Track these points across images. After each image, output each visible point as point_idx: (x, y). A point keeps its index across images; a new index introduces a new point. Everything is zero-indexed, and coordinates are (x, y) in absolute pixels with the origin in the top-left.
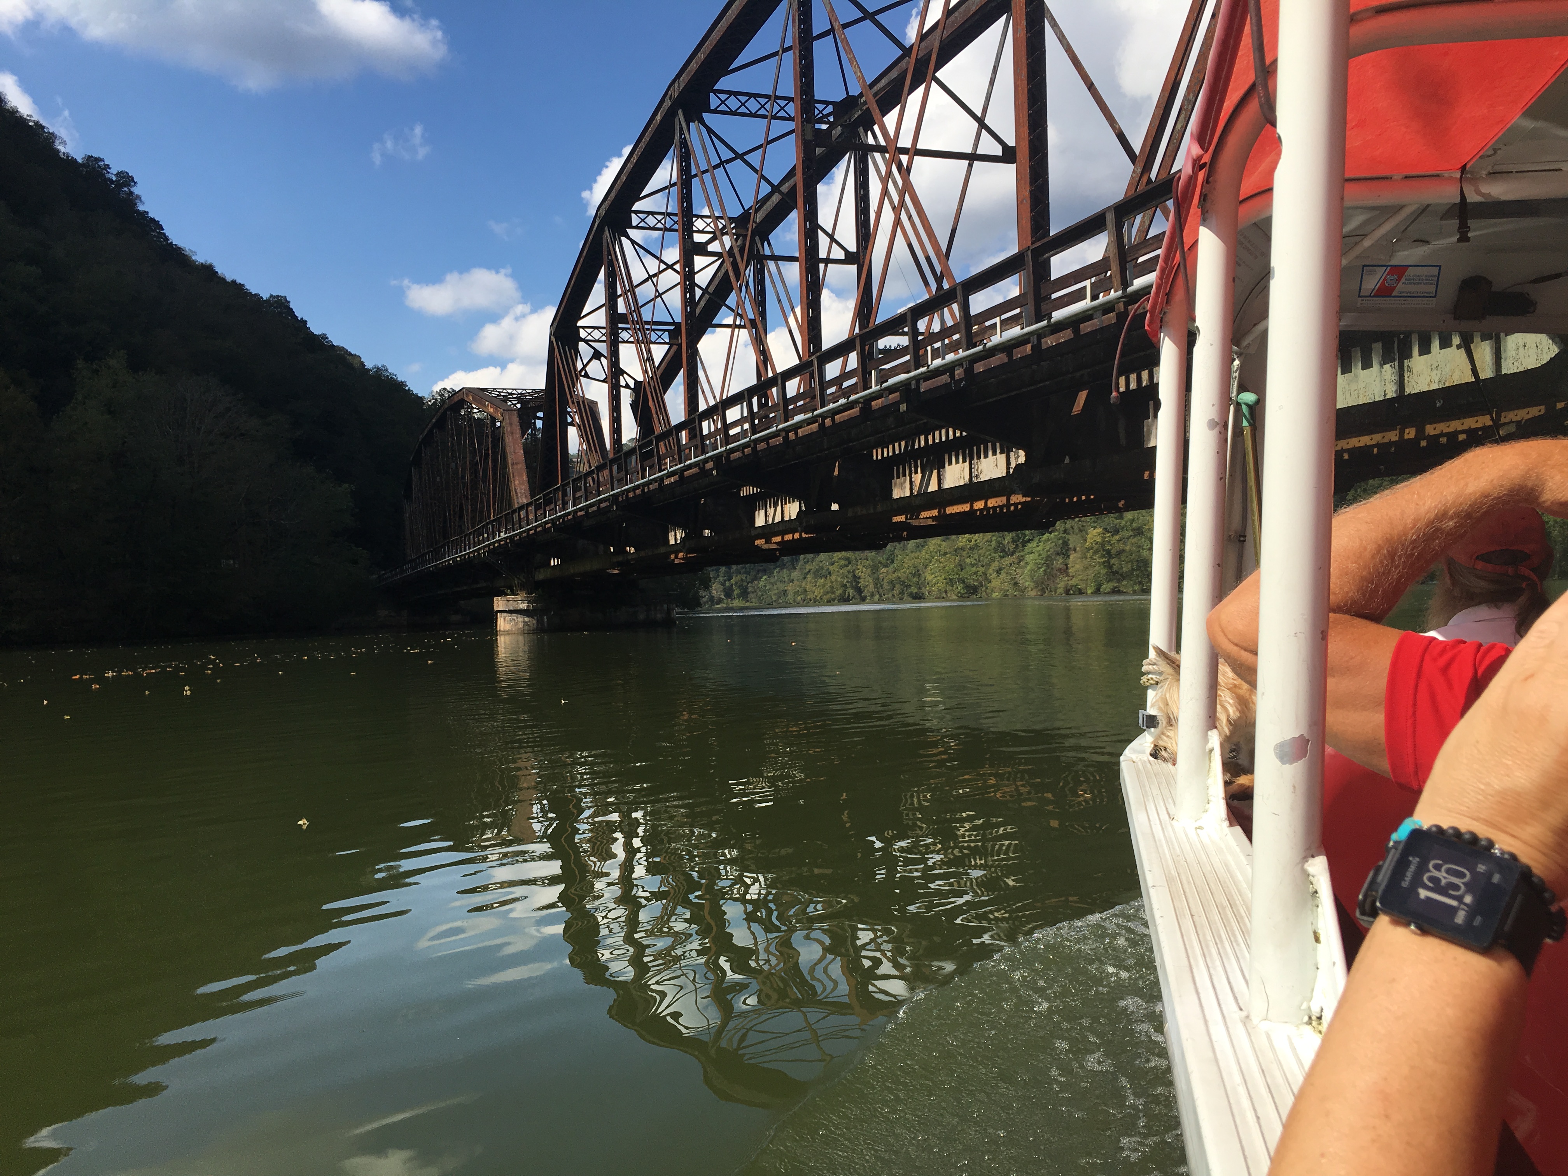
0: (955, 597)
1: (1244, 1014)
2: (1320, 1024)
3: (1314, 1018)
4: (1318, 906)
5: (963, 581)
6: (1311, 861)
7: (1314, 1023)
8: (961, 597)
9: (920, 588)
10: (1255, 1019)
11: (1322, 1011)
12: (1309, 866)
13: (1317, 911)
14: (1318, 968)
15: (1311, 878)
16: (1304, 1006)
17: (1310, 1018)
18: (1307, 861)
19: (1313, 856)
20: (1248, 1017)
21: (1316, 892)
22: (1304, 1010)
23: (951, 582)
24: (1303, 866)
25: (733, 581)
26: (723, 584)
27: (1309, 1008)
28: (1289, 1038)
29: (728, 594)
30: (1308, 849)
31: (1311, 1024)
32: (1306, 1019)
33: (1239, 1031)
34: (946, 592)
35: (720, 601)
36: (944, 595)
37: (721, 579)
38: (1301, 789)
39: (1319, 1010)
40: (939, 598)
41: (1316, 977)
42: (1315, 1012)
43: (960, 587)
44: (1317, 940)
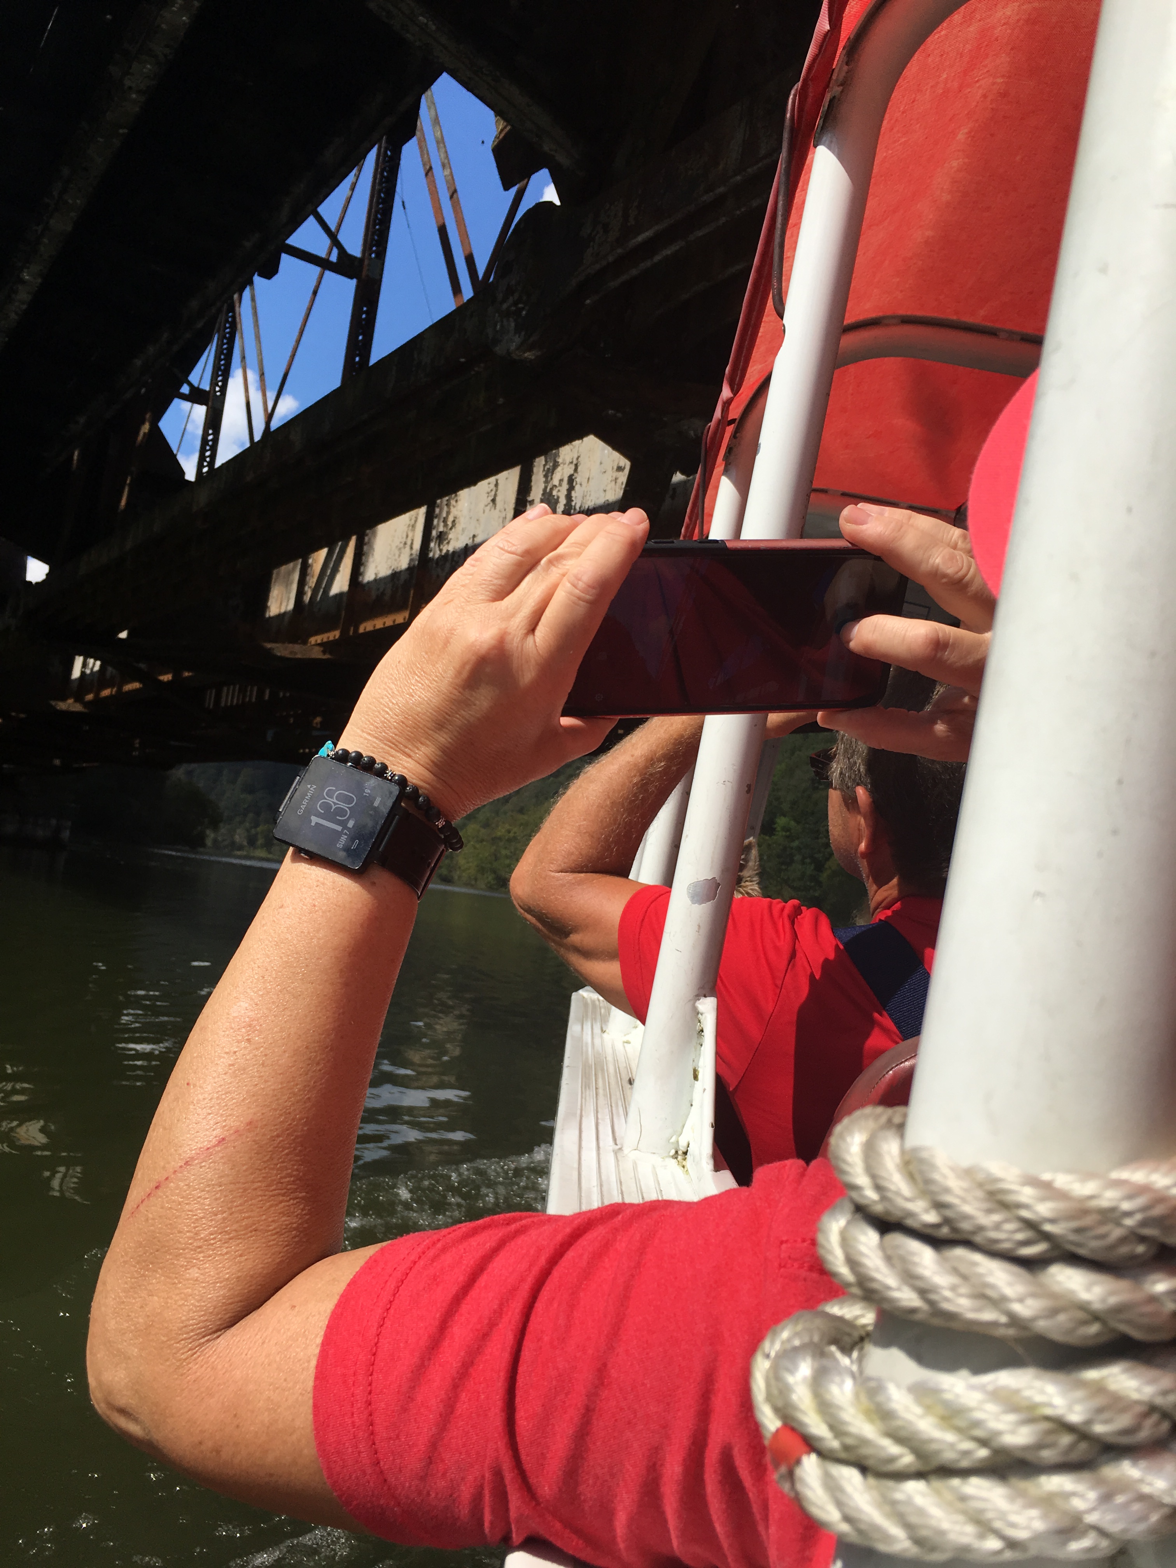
0: (483, 886)
1: (617, 1147)
2: (685, 1159)
3: (680, 1153)
4: (701, 1045)
5: (494, 871)
6: (703, 1000)
7: (680, 1158)
8: (490, 888)
9: (450, 871)
10: (626, 1150)
11: (688, 1147)
12: (699, 1004)
13: (700, 1050)
14: (692, 1105)
15: (700, 1016)
16: (673, 1139)
17: (677, 1152)
18: (699, 1000)
19: (705, 996)
20: (620, 1149)
21: (702, 1031)
22: (672, 1143)
23: (482, 870)
24: (695, 1003)
25: (259, 829)
26: (248, 831)
27: (678, 1142)
28: (654, 1167)
29: (252, 842)
30: (701, 988)
31: (676, 1158)
32: (673, 1152)
33: (609, 1159)
34: (476, 879)
35: (241, 848)
36: (473, 882)
37: (247, 824)
38: (705, 930)
39: (685, 1144)
40: (467, 885)
41: (689, 1114)
42: (682, 1149)
43: (490, 877)
44: (696, 1077)
